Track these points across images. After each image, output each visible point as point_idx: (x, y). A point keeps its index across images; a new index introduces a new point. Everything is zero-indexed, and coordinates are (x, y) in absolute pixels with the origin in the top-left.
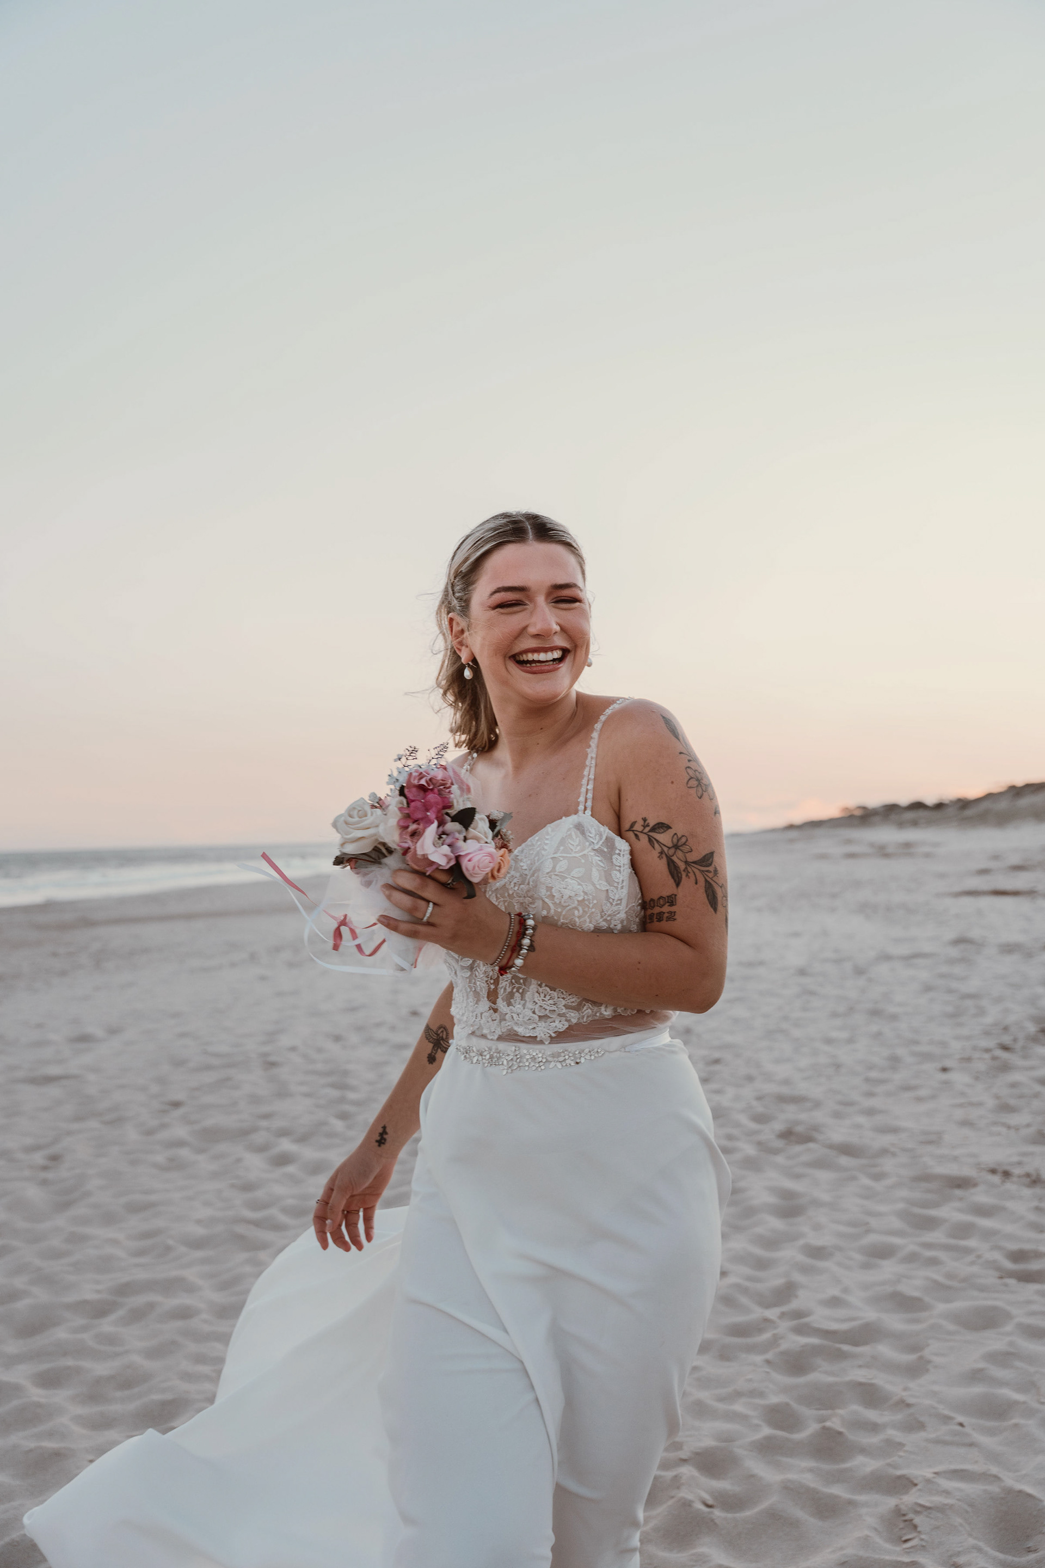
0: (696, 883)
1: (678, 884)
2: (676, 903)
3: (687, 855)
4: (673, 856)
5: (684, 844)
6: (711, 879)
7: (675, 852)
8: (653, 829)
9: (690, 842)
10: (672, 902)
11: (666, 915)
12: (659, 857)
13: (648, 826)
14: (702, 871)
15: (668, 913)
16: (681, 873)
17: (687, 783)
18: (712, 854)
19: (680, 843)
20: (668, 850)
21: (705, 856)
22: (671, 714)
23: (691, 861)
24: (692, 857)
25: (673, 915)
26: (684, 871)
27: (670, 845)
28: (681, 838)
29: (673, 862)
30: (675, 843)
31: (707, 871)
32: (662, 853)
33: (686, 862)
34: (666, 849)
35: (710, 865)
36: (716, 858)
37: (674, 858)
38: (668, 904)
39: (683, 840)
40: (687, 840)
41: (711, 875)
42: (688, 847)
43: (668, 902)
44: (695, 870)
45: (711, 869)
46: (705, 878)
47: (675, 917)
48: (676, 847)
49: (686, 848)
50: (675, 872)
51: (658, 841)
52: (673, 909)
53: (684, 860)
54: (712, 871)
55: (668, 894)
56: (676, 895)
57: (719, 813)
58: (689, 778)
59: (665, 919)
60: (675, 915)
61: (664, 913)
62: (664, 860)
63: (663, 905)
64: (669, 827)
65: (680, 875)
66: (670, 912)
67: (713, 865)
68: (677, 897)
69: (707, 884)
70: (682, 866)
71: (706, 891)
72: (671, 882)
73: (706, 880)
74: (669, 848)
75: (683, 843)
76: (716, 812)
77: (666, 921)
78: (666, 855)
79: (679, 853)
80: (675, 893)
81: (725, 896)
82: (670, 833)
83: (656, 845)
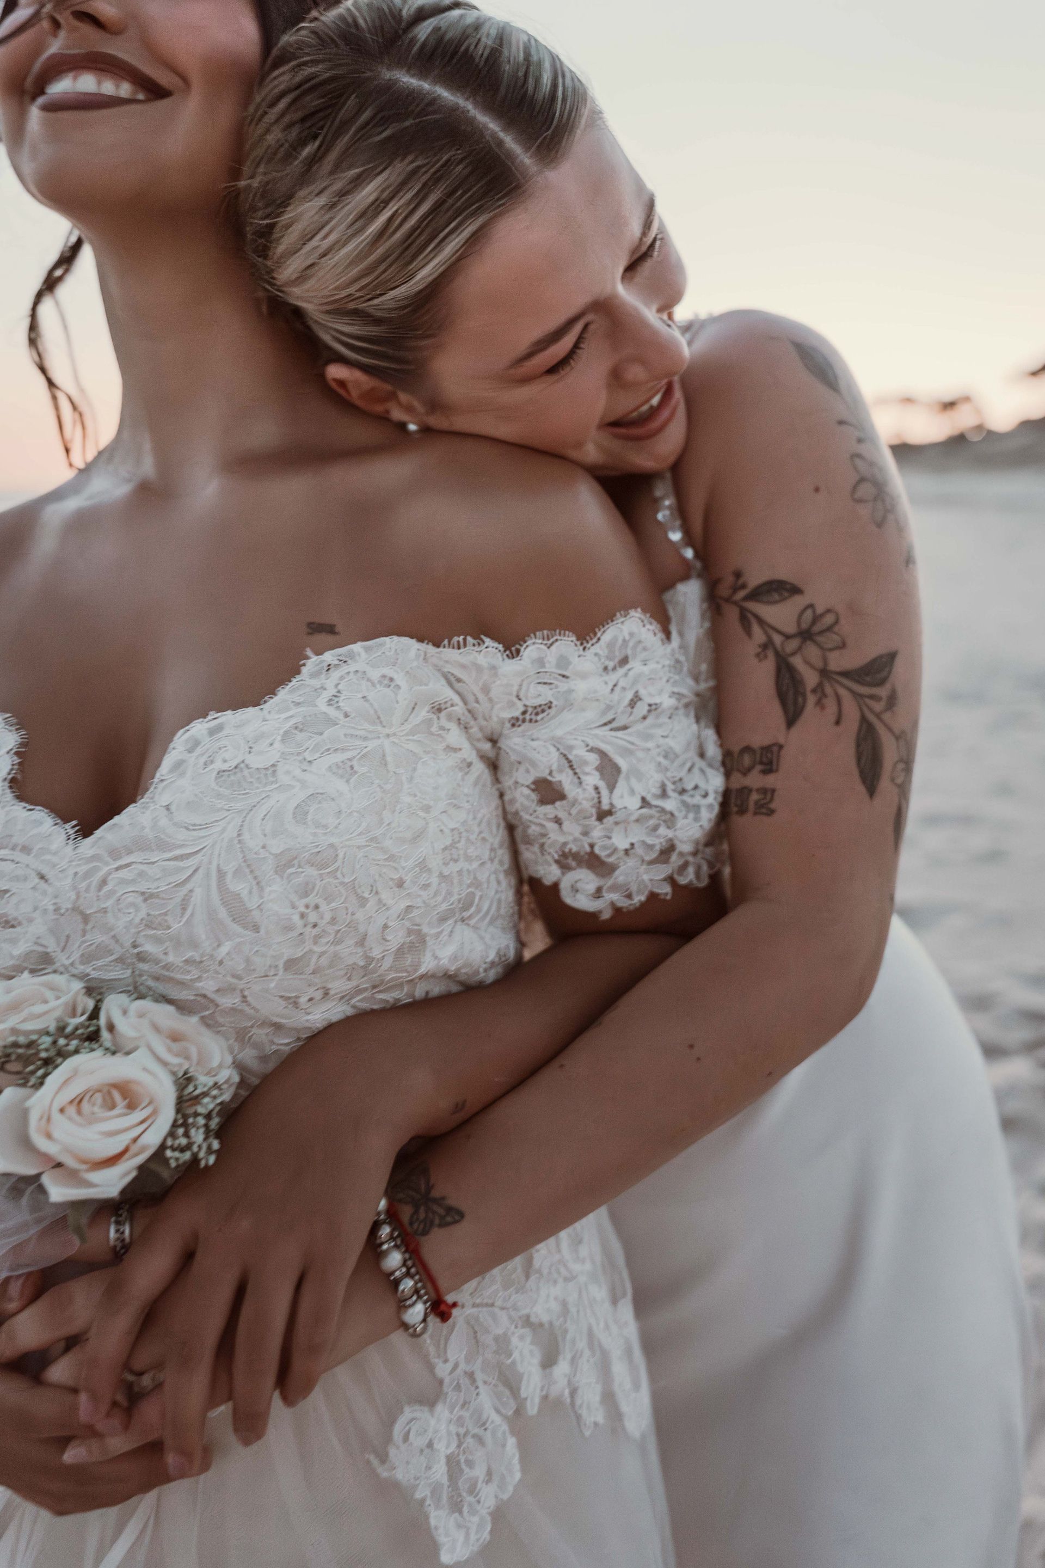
0: (838, 722)
1: (791, 721)
2: (778, 765)
3: (828, 654)
4: (794, 654)
5: (829, 629)
6: (878, 716)
7: (800, 648)
8: (756, 595)
9: (845, 627)
10: (771, 763)
11: (755, 797)
12: (758, 655)
13: (743, 586)
14: (856, 695)
15: (758, 790)
16: (804, 695)
17: (855, 488)
18: (892, 656)
19: (816, 628)
20: (782, 643)
21: (874, 661)
22: (835, 352)
23: (838, 670)
24: (838, 661)
25: (768, 798)
26: (814, 691)
27: (791, 629)
28: (822, 615)
29: (791, 670)
30: (804, 626)
31: (872, 697)
32: (766, 646)
33: (824, 673)
34: (778, 639)
35: (882, 683)
36: (899, 666)
37: (797, 661)
38: (759, 767)
39: (829, 619)
40: (837, 622)
41: (878, 707)
42: (835, 636)
43: (761, 763)
44: (842, 691)
45: (883, 692)
46: (861, 710)
47: (772, 806)
48: (806, 635)
49: (830, 640)
50: (791, 693)
51: (761, 621)
52: (769, 781)
53: (820, 665)
54: (885, 698)
55: (766, 742)
56: (781, 747)
57: (914, 563)
58: (857, 478)
59: (751, 806)
60: (771, 800)
61: (750, 790)
62: (769, 665)
63: (750, 769)
64: (795, 590)
65: (800, 700)
66: (764, 791)
67: (888, 686)
68: (783, 752)
69: (864, 726)
70: (811, 679)
71: (858, 745)
72: (775, 712)
73: (864, 719)
74: (788, 637)
75: (824, 627)
76: (909, 561)
77: (755, 814)
78: (777, 654)
79: (812, 651)
80: (781, 740)
81: (907, 763)
82: (798, 602)
83: (756, 629)
